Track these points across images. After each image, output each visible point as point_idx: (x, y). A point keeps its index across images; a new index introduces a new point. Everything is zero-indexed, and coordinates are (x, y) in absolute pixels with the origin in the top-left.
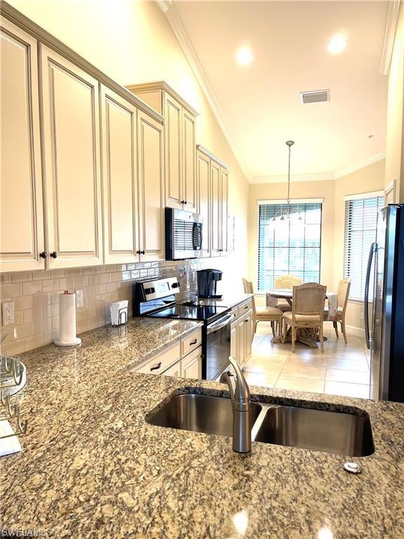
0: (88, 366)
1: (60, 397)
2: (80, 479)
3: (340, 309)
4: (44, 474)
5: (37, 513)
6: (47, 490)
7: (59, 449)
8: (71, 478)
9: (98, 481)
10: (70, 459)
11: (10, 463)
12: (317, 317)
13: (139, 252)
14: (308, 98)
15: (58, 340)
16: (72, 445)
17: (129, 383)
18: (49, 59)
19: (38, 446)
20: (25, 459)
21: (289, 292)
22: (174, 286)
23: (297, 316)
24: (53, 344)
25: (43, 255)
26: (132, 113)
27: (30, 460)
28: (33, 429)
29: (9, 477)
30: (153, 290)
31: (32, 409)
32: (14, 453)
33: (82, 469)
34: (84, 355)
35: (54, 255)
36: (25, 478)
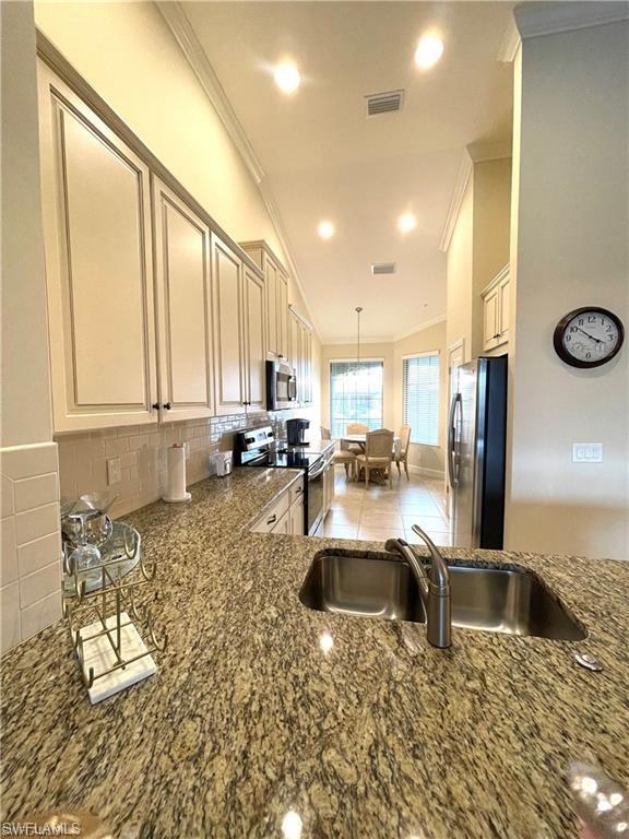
0: (207, 526)
1: (187, 573)
2: (255, 724)
3: (403, 451)
4: (198, 719)
5: (208, 825)
6: (212, 758)
7: (209, 662)
8: (241, 723)
9: (281, 725)
10: (229, 683)
11: (143, 700)
12: (387, 458)
13: (246, 403)
14: (378, 270)
15: (167, 496)
16: (224, 653)
17: (261, 548)
18: (162, 194)
19: (178, 658)
20: (165, 688)
21: (363, 438)
22: (270, 435)
23: (370, 458)
24: (161, 501)
25: (156, 407)
26: (238, 266)
27: (173, 691)
28: (165, 628)
29: (146, 733)
30: (253, 439)
31: (156, 594)
32: (147, 679)
33: (250, 704)
34: (199, 513)
35: (168, 407)
36: (171, 733)
